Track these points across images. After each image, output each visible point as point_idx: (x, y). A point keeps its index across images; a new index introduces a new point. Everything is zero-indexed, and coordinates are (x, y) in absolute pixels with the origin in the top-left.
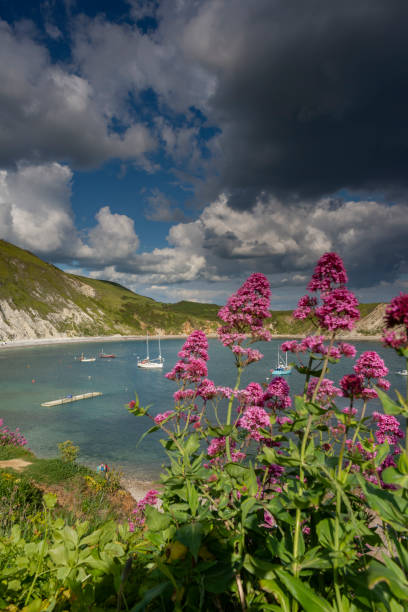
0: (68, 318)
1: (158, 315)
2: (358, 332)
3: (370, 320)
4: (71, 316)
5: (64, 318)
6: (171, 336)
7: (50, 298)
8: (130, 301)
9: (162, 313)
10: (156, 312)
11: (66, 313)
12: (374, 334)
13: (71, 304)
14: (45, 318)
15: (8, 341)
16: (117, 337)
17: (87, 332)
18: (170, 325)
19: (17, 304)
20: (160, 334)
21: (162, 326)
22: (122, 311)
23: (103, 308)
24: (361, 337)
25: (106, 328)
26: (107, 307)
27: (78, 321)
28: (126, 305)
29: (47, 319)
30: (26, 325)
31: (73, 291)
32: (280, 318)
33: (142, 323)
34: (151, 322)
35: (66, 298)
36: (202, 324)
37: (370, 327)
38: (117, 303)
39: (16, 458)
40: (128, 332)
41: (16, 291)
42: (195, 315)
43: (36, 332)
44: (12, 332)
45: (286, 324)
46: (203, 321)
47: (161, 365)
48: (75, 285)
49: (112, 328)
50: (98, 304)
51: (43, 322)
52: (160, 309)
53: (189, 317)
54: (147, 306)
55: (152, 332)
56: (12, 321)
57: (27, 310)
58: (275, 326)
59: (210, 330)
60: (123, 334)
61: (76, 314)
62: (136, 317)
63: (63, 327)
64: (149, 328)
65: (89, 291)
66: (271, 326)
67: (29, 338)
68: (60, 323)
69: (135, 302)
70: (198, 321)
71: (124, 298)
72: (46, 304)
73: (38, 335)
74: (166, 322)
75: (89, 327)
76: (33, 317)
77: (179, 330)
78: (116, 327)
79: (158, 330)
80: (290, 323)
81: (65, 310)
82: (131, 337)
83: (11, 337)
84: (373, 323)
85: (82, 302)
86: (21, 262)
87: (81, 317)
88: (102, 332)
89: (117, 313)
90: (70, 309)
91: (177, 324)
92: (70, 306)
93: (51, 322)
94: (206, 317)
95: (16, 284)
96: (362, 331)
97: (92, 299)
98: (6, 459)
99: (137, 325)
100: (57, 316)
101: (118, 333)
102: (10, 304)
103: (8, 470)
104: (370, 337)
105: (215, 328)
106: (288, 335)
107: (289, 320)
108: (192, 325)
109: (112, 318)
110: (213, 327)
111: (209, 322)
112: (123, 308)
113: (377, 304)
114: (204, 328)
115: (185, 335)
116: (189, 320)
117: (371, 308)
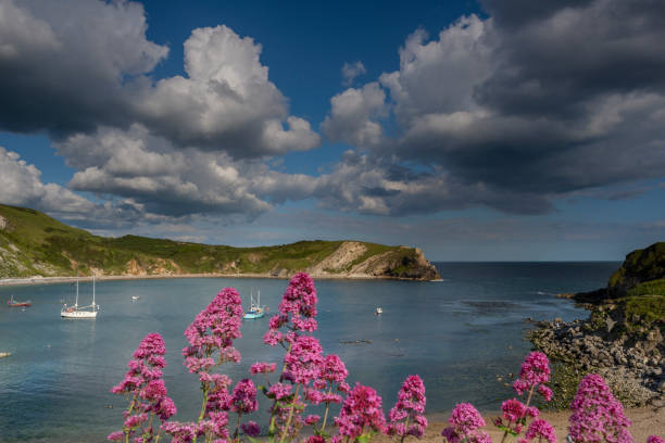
1: (96, 252)
2: (324, 270)
3: (335, 258)
6: (111, 277)
8: (58, 234)
9: (100, 249)
10: (92, 247)
12: (339, 272)
16: (38, 279)
18: (110, 264)
20: (97, 274)
21: (100, 265)
22: (44, 246)
23: (16, 242)
24: (326, 275)
25: (21, 267)
26: (23, 240)
28: (51, 240)
32: (245, 255)
33: (73, 262)
34: (86, 260)
36: (152, 263)
37: (335, 265)
38: (39, 237)
40: (52, 272)
42: (144, 252)
45: (250, 263)
46: (154, 259)
47: (94, 314)
49: (29, 266)
50: (10, 237)
52: (97, 244)
53: (136, 254)
54: (81, 240)
55: (87, 273)
58: (238, 264)
59: (162, 270)
60: (48, 275)
62: (64, 253)
64: (82, 267)
66: (233, 265)
69: (64, 235)
70: (147, 258)
71: (49, 230)
74: (106, 261)
77: (123, 270)
78: (35, 266)
79: (95, 270)
80: (254, 261)
82: (57, 279)
84: (338, 261)
88: (14, 273)
89: (37, 249)
91: (121, 264)
94: (158, 255)
96: (327, 270)
99: (66, 265)
101: (37, 273)
104: (335, 276)
105: (168, 267)
106: (253, 275)
107: (254, 258)
108: (139, 263)
109: (30, 255)
110: (165, 266)
111: (160, 260)
112: (46, 243)
113: (342, 242)
114: (154, 268)
115: (130, 276)
116: (136, 258)
117: (335, 246)
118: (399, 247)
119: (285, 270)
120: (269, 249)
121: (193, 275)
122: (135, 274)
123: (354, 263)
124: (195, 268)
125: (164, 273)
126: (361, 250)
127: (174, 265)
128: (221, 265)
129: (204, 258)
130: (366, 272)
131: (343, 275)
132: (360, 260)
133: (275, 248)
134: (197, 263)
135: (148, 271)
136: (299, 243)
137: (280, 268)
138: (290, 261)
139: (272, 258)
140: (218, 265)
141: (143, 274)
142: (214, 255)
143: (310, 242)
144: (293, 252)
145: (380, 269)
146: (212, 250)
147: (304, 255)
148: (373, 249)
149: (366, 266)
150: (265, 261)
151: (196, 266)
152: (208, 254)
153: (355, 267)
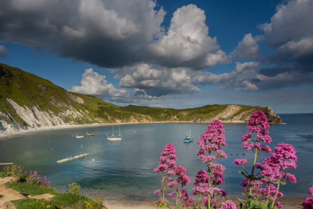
0: (69, 115)
1: (117, 113)
2: (219, 119)
3: (224, 113)
4: (71, 114)
5: (67, 115)
6: (124, 123)
7: (60, 105)
8: (103, 105)
9: (119, 111)
10: (116, 111)
11: (68, 113)
12: (227, 120)
13: (71, 107)
14: (57, 115)
15: (37, 128)
16: (96, 124)
17: (80, 122)
18: (123, 118)
19: (41, 108)
20: (118, 122)
21: (119, 118)
22: (98, 111)
23: (88, 109)
25: (90, 120)
26: (90, 108)
27: (75, 116)
28: (101, 108)
29: (58, 116)
30: (47, 119)
31: (72, 101)
32: (180, 113)
33: (109, 117)
34: (114, 116)
35: (68, 104)
36: (140, 117)
37: (224, 117)
38: (96, 107)
39: (46, 193)
40: (101, 122)
41: (41, 101)
42: (136, 112)
43: (52, 122)
44: (39, 123)
45: (183, 116)
46: (141, 115)
47: (120, 139)
48: (73, 97)
49: (93, 119)
50: (85, 107)
51: (56, 117)
52: (118, 109)
53: (134, 113)
54: (112, 108)
55: (114, 122)
56: (39, 117)
57: (47, 111)
58: (178, 117)
59: (145, 120)
60: (99, 123)
61: (74, 112)
62: (105, 113)
63: (67, 120)
64: (112, 119)
65: (81, 101)
66: (175, 117)
67: (48, 126)
68: (66, 118)
69: (105, 106)
70: (138, 115)
71: (99, 104)
72: (57, 108)
73: (54, 125)
74: (121, 116)
75: (81, 119)
76: (50, 115)
77: (128, 120)
78: (95, 119)
79: (118, 120)
81: (68, 111)
82: (103, 124)
83: (39, 126)
84: (226, 114)
85: (77, 107)
86: (44, 86)
87: (77, 114)
88: (88, 122)
89: (95, 112)
90: (70, 110)
91: (127, 117)
92: (71, 109)
93: (60, 117)
94: (142, 113)
95: (41, 97)
96: (221, 119)
97: (82, 105)
98: (40, 194)
99: (106, 118)
100: (63, 114)
101: (96, 122)
102: (38, 108)
103: (42, 200)
104: (225, 122)
105: (147, 119)
106: (184, 122)
107: (185, 114)
108: (135, 117)
109: (93, 114)
110: (146, 118)
111: (143, 115)
112: (99, 109)
113: (228, 105)
114: (141, 119)
115: (131, 123)
116: (133, 115)
117: (224, 107)
118: (258, 107)
119: (199, 119)
120: (192, 109)
121: (158, 122)
122: (134, 122)
123: (235, 115)
124: (159, 119)
125: (145, 121)
126: (238, 109)
127: (150, 118)
128: (170, 117)
129: (162, 114)
130: (241, 120)
131: (229, 121)
132: (237, 114)
133: (194, 109)
134: (159, 117)
135: (139, 120)
136: (205, 106)
137: (197, 118)
138: (202, 115)
139: (193, 113)
140: (168, 118)
141: (137, 122)
142: (166, 113)
143: (211, 106)
144: (203, 110)
145: (248, 118)
146: (166, 111)
147: (209, 112)
148: (244, 108)
149: (241, 117)
150: (190, 115)
151: (159, 118)
152: (164, 112)
153: (235, 117)
